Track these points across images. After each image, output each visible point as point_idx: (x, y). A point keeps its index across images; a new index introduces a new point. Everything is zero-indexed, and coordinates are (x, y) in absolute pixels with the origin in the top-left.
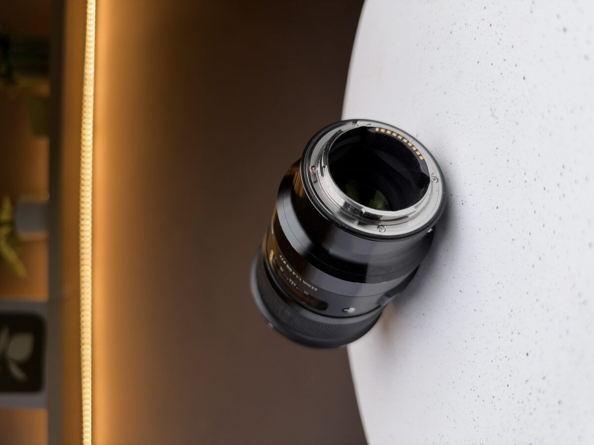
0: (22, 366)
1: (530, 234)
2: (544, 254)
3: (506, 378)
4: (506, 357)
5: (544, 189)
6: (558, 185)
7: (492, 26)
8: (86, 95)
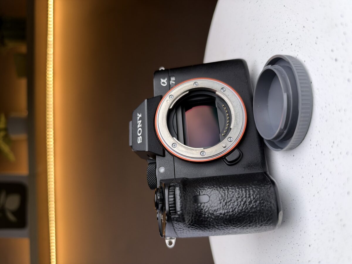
0: (14, 213)
1: (312, 176)
2: (320, 191)
3: (297, 255)
4: (297, 243)
5: (322, 152)
6: (330, 152)
7: (292, 45)
8: (48, 54)
